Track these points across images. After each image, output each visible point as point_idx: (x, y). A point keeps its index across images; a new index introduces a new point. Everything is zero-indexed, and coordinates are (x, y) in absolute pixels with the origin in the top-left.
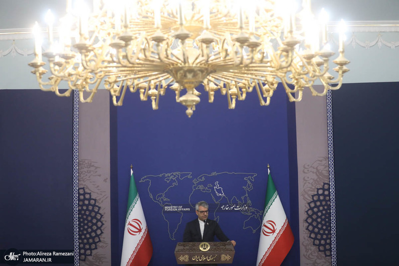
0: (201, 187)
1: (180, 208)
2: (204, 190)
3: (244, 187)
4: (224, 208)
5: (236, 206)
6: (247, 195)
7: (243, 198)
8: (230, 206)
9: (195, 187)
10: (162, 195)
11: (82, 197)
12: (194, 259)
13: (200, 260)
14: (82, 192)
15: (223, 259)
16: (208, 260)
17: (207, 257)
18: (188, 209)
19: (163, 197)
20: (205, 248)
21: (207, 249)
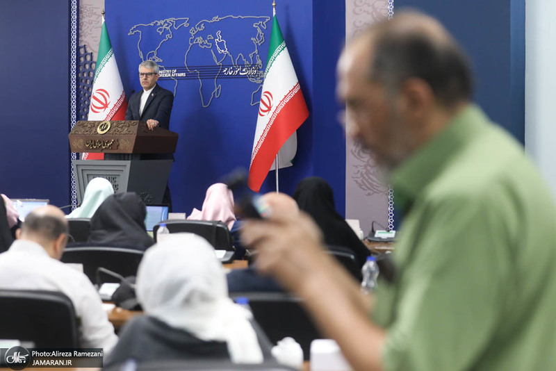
0: (200, 40)
1: (174, 73)
2: (202, 44)
3: (252, 39)
4: (226, 72)
5: (242, 68)
6: (256, 51)
7: (251, 56)
8: (234, 69)
9: (192, 41)
10: (153, 54)
11: (82, 59)
12: (87, 146)
13: (95, 147)
14: (82, 51)
15: (121, 147)
16: (104, 147)
17: (102, 143)
18: (183, 75)
19: (155, 57)
20: (103, 130)
21: (105, 131)
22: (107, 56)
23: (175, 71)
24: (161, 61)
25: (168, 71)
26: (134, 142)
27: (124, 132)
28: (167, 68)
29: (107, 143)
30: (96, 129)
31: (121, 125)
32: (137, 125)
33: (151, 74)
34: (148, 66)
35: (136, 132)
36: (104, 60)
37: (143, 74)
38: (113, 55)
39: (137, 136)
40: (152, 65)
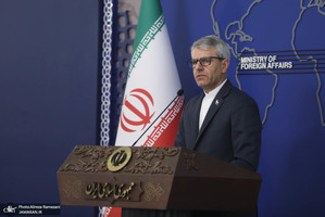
1: (273, 62)
9: (305, 2)
10: (237, 26)
11: (123, 37)
12: (88, 193)
13: (101, 196)
14: (123, 22)
15: (147, 197)
16: (116, 197)
17: (114, 189)
18: (288, 65)
19: (239, 32)
20: (116, 164)
21: (121, 166)
22: (153, 30)
23: (274, 58)
24: (250, 39)
25: (261, 58)
26: (169, 188)
27: (154, 168)
28: (259, 54)
29: (122, 189)
30: (106, 162)
31: (149, 156)
32: (178, 156)
33: (209, 60)
34: (204, 46)
35: (174, 169)
36: (148, 35)
37: (196, 62)
38: (164, 28)
39: (175, 178)
40: (212, 43)
